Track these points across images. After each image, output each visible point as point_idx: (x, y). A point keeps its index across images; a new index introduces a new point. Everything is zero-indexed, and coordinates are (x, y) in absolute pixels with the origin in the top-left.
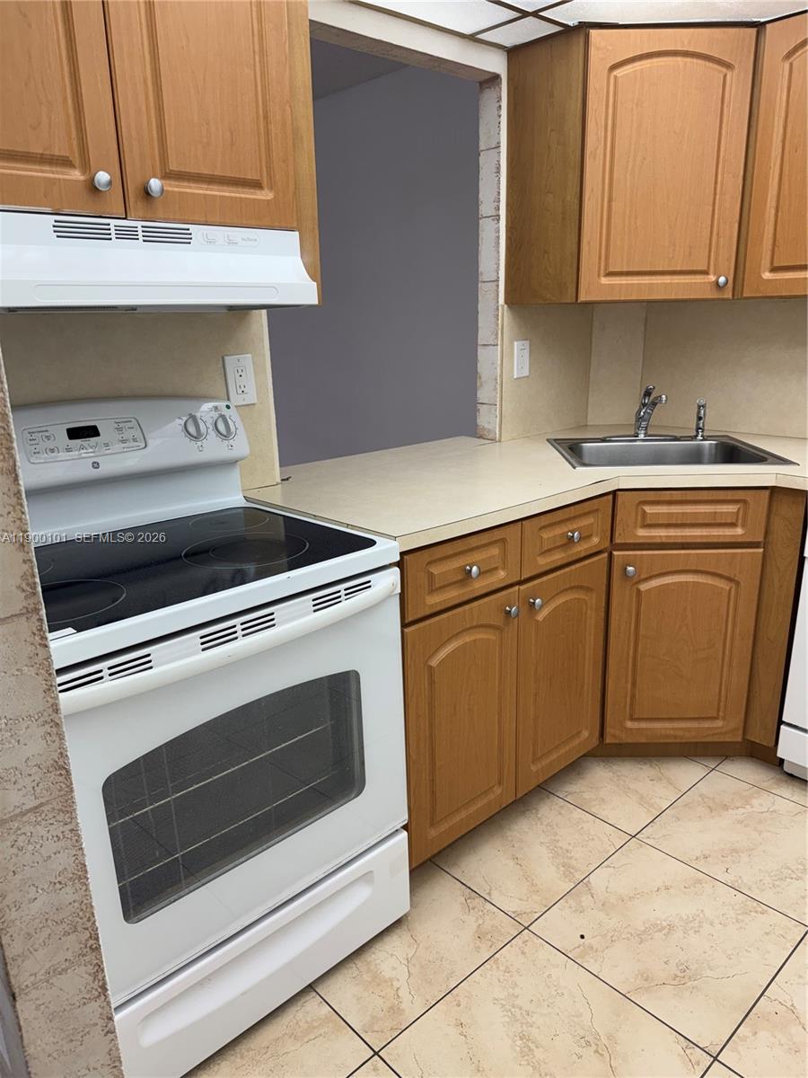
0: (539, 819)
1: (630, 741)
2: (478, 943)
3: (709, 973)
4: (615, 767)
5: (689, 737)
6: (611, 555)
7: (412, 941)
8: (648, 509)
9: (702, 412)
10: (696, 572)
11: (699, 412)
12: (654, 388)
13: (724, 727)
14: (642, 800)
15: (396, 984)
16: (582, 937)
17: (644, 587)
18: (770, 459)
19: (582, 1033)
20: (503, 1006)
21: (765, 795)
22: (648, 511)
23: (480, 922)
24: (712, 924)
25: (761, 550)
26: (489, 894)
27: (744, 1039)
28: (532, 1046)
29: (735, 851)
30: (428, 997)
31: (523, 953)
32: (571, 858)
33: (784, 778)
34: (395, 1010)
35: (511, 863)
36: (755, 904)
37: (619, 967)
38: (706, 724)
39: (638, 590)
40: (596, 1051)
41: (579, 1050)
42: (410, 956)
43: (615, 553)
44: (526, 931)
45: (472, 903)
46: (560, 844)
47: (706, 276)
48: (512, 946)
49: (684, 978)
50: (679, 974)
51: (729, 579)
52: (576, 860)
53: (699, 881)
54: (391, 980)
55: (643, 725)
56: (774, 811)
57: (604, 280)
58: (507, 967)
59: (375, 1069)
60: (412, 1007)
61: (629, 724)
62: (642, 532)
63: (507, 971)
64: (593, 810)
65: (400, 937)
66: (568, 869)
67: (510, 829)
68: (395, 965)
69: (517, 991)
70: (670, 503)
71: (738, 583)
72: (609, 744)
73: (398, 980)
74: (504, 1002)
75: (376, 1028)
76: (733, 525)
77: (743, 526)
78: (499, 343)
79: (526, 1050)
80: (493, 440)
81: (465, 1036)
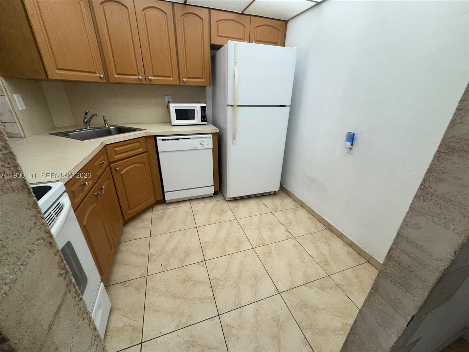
0: (123, 251)
1: (131, 216)
2: (139, 291)
3: (190, 248)
4: (130, 225)
5: (145, 207)
6: (110, 166)
7: (119, 310)
8: (116, 149)
9: (105, 119)
10: (133, 164)
11: (104, 119)
12: (89, 112)
13: (152, 200)
14: (144, 228)
15: (127, 324)
16: (162, 265)
17: (122, 173)
18: (138, 130)
19: (181, 281)
20: (161, 295)
21: (167, 210)
22: (116, 150)
23: (134, 286)
24: (182, 240)
25: (147, 153)
26: (129, 278)
27: (205, 254)
28: (175, 295)
29: (172, 224)
30: (140, 316)
31: (152, 281)
32: (141, 252)
33: (167, 204)
34: (134, 329)
35: (127, 267)
36: (185, 230)
37: (175, 263)
38: (147, 202)
39: (121, 174)
40: (187, 281)
41: (184, 285)
42: (123, 314)
43: (111, 165)
44: (148, 276)
45: (127, 285)
46: (135, 252)
47: (95, 74)
48: (148, 283)
49: (187, 253)
50: (186, 253)
51: (142, 163)
52: (142, 252)
53: (172, 235)
54: (124, 325)
55: (133, 210)
56: (172, 212)
57: (58, 71)
58: (152, 288)
59: (146, 346)
60: (138, 323)
61: (130, 212)
62: (117, 157)
63: (153, 288)
64: (135, 238)
65: (114, 313)
66: (143, 255)
67: (117, 260)
68: (121, 321)
69: (160, 290)
70: (121, 146)
71: (144, 163)
72: (127, 220)
73: (126, 322)
74: (160, 295)
75: (134, 339)
76: (139, 148)
77: (141, 148)
78: (5, 94)
79: (175, 297)
80: (21, 137)
81: (159, 311)
